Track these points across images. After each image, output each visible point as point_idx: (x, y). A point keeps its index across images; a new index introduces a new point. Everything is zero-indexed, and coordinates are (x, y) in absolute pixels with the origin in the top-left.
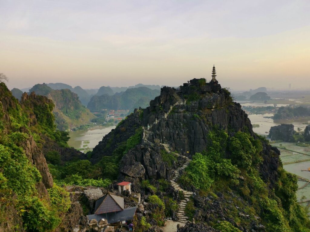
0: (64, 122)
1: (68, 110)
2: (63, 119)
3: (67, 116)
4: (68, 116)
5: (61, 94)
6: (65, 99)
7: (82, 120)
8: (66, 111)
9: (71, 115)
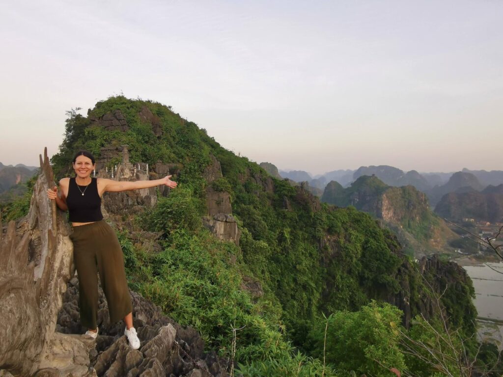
0: (406, 245)
1: (411, 223)
2: (405, 240)
3: (409, 232)
4: (412, 233)
5: (400, 194)
6: (407, 204)
7: (435, 241)
8: (409, 224)
9: (415, 231)
